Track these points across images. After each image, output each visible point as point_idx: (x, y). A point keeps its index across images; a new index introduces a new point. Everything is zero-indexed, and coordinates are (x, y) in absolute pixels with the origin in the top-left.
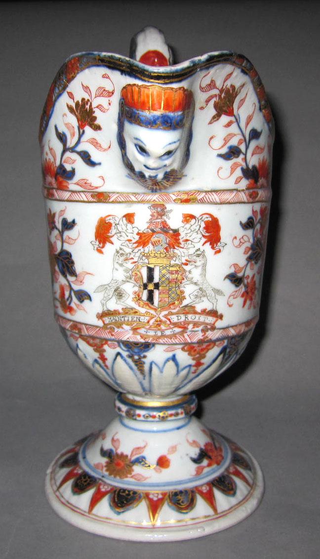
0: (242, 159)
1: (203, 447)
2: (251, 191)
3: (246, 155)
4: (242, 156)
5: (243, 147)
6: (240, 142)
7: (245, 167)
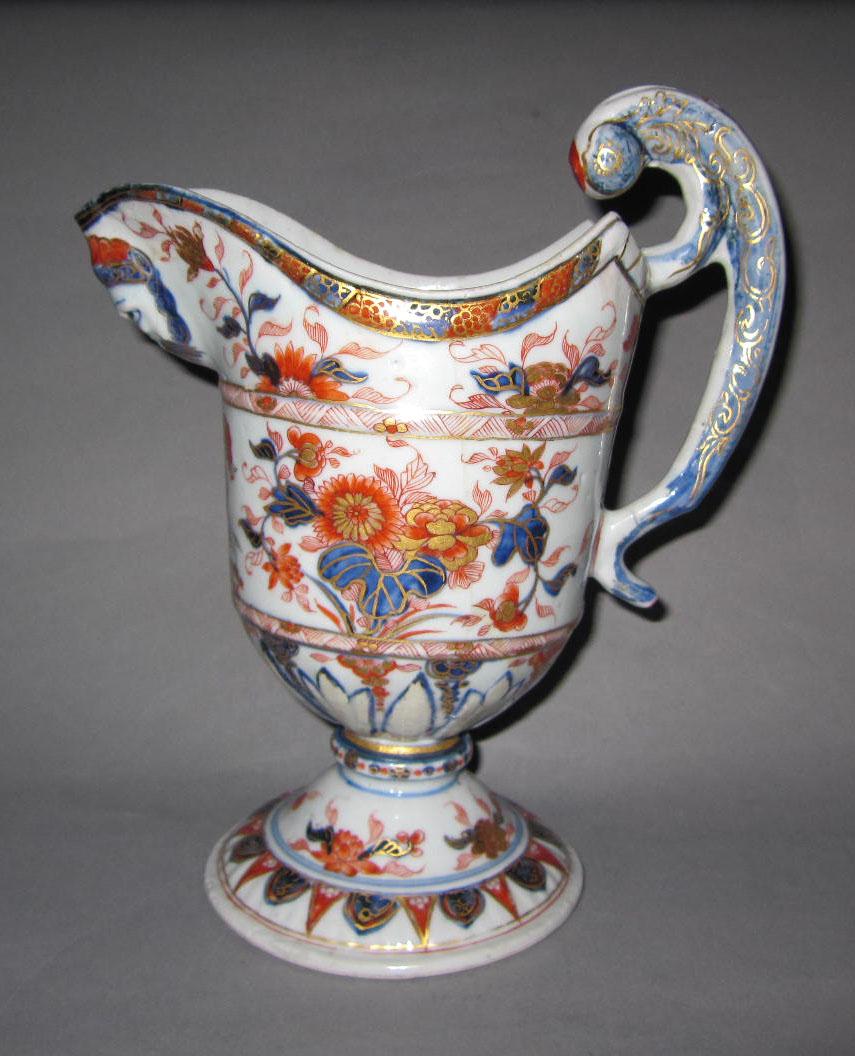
0: (244, 340)
1: (336, 829)
2: (263, 395)
3: (248, 333)
4: (242, 336)
5: (241, 320)
6: (236, 313)
7: (250, 353)
